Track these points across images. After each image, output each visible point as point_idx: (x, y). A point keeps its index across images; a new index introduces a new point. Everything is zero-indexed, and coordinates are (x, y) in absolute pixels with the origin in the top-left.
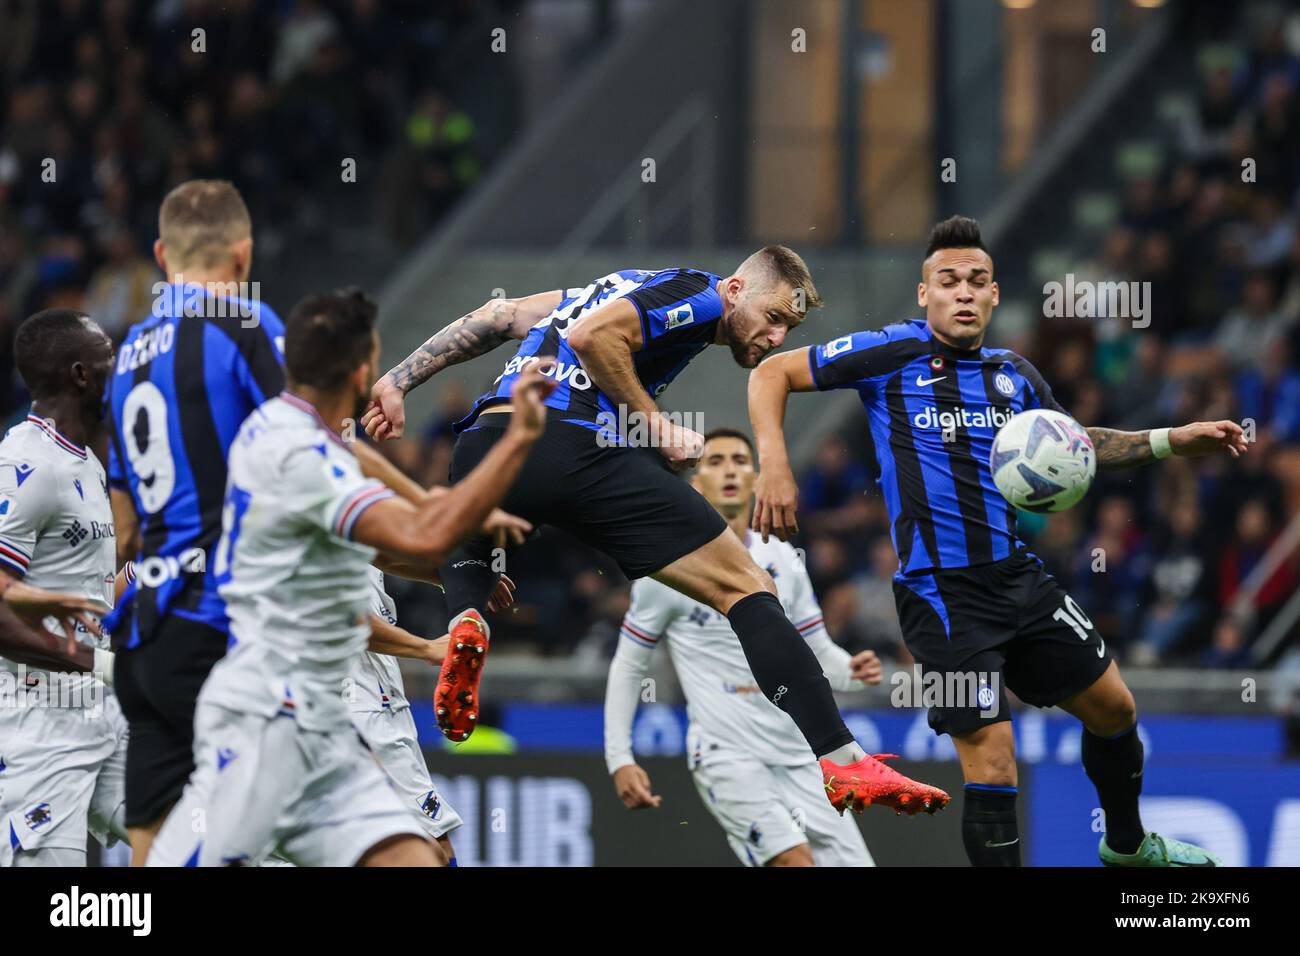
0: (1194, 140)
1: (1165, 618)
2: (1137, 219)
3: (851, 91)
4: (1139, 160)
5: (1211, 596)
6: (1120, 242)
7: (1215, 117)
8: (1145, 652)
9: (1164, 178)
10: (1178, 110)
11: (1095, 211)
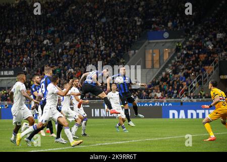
0: (177, 60)
1: (174, 95)
2: (173, 66)
3: (153, 57)
4: (173, 61)
5: (178, 93)
6: (171, 67)
7: (178, 58)
8: (173, 98)
9: (175, 63)
10: (176, 57)
11: (170, 65)
